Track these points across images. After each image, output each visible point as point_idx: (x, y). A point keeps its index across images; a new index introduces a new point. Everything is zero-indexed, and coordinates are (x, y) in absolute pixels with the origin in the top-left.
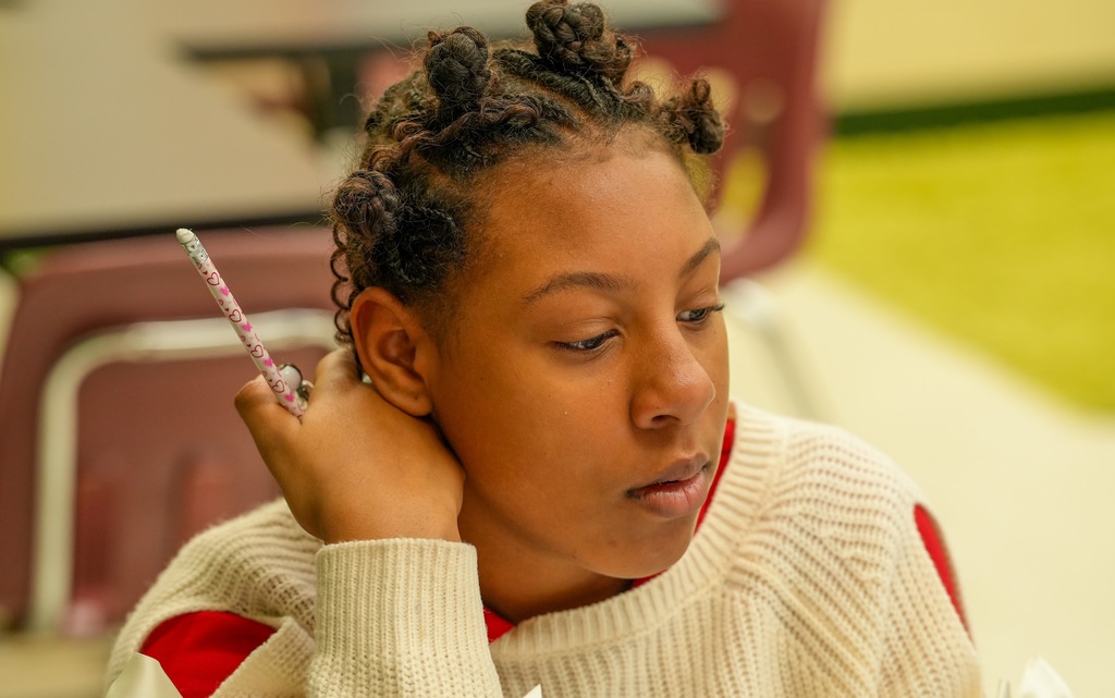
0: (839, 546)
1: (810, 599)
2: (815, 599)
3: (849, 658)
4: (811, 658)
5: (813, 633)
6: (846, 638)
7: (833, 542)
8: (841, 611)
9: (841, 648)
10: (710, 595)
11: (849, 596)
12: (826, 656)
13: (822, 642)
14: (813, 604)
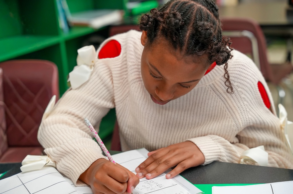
0: (238, 87)
1: (229, 97)
2: (230, 97)
3: (235, 110)
4: (226, 109)
5: (228, 104)
6: (235, 107)
7: (237, 86)
8: (235, 101)
9: (233, 108)
10: (205, 87)
11: (237, 98)
12: (230, 109)
13: (230, 106)
14: (229, 98)
